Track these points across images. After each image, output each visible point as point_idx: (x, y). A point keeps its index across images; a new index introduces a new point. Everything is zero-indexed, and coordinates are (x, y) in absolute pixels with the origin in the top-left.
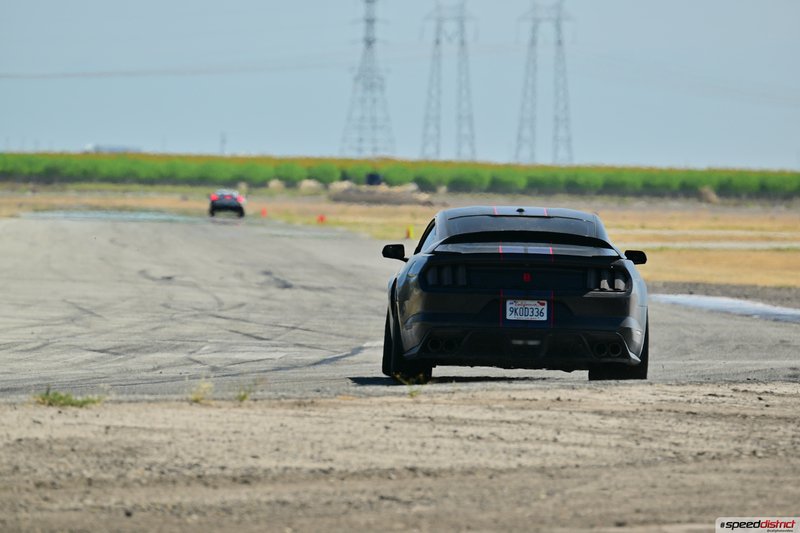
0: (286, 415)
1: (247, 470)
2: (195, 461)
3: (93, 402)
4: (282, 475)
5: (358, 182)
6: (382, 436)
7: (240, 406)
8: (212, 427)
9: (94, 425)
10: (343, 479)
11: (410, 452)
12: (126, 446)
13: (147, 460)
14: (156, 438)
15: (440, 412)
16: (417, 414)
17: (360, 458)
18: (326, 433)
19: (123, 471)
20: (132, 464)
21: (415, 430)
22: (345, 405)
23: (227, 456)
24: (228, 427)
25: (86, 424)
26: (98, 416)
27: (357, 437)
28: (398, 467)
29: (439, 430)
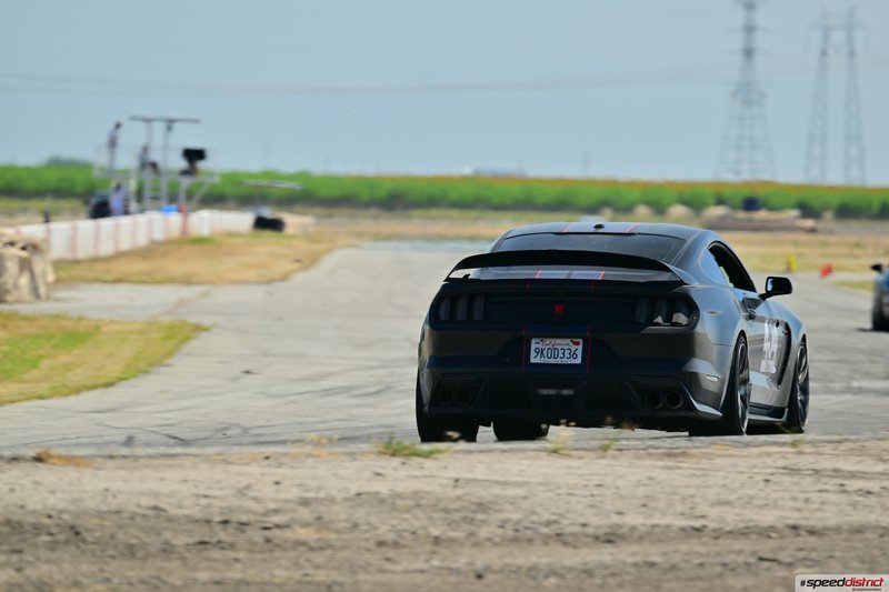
0: (654, 466)
1: (610, 527)
2: (553, 518)
3: (441, 452)
4: (649, 534)
5: (734, 207)
6: (761, 490)
7: (603, 457)
8: (573, 480)
9: (441, 477)
10: (717, 538)
11: (793, 509)
12: (477, 501)
13: (501, 516)
14: (510, 492)
15: (826, 464)
16: (800, 466)
17: (738, 515)
18: (699, 487)
19: (474, 529)
20: (483, 521)
21: (797, 484)
22: (720, 456)
23: (589, 512)
24: (590, 480)
25: (432, 476)
26: (445, 467)
27: (733, 491)
28: (778, 525)
29: (825, 484)
